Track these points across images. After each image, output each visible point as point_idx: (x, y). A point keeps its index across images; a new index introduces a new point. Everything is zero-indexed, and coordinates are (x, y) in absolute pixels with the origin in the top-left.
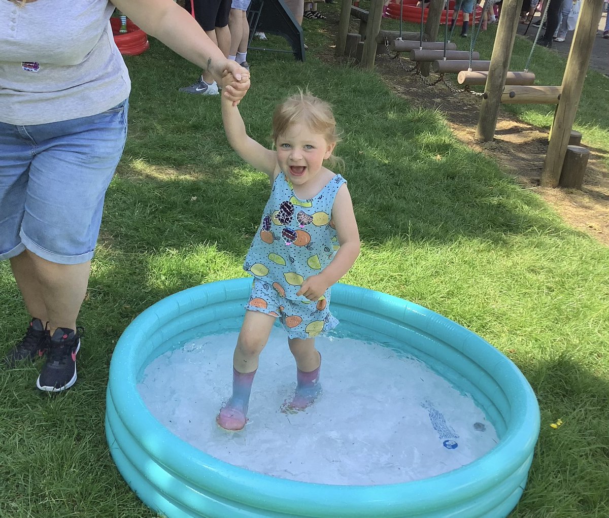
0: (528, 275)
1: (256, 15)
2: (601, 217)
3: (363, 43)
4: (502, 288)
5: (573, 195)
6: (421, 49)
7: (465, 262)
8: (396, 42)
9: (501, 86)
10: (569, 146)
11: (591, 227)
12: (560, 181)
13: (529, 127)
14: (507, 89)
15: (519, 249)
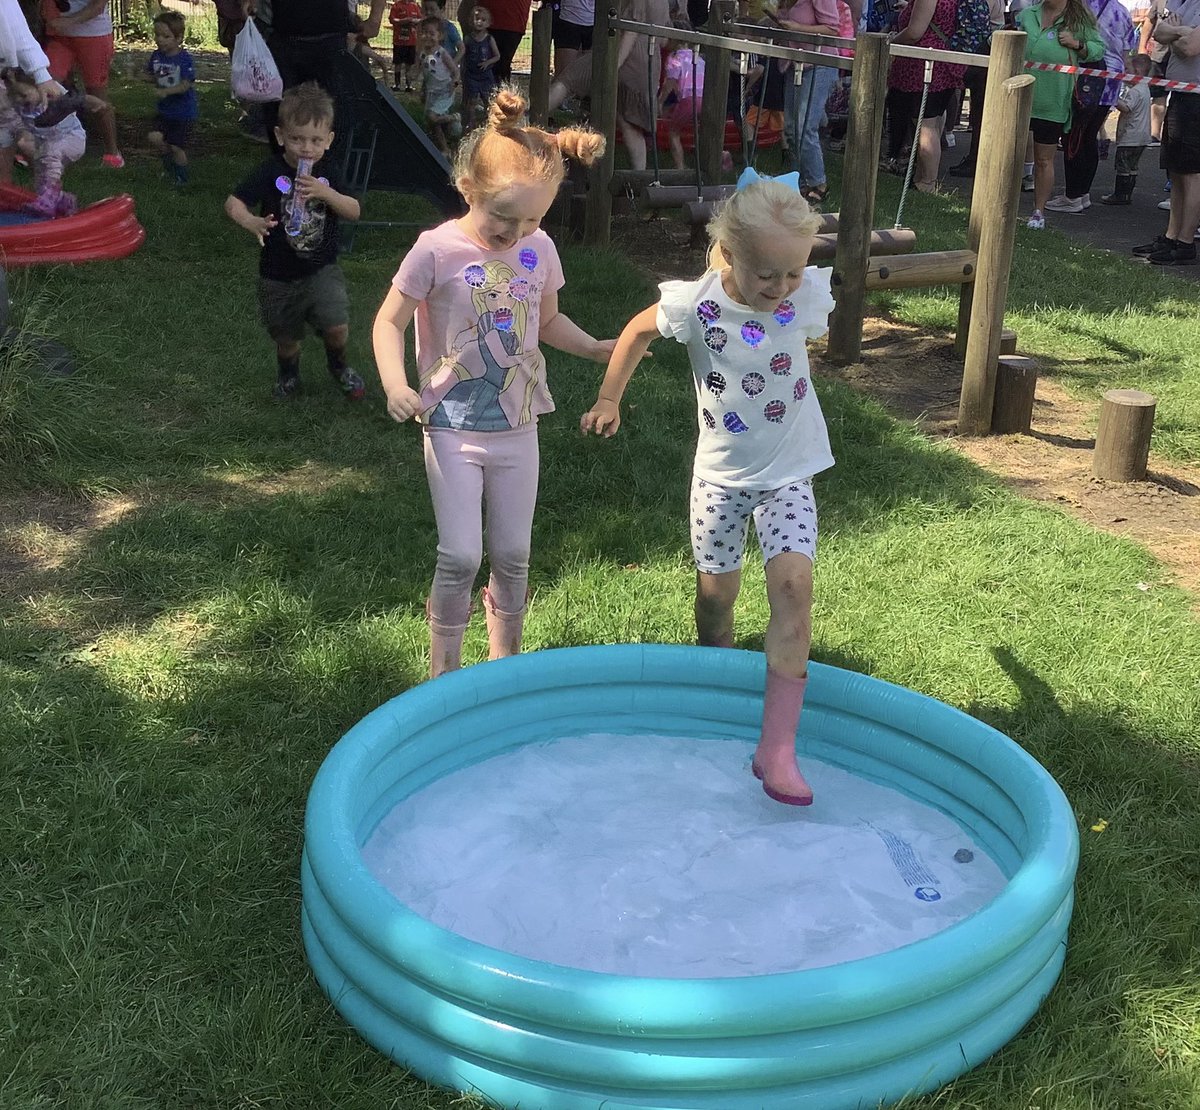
0: (982, 594)
1: (365, 156)
2: (1075, 479)
3: (584, 196)
4: (942, 623)
5: (1018, 445)
6: (701, 201)
7: (870, 585)
8: (651, 191)
9: (863, 259)
10: (1000, 357)
11: (1061, 498)
12: (992, 423)
13: (914, 329)
14: (875, 262)
15: (953, 551)
